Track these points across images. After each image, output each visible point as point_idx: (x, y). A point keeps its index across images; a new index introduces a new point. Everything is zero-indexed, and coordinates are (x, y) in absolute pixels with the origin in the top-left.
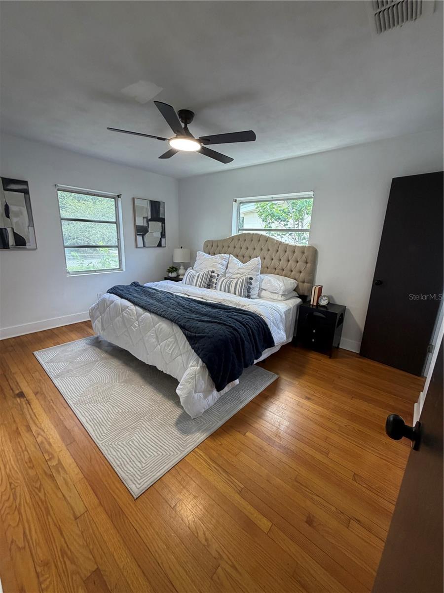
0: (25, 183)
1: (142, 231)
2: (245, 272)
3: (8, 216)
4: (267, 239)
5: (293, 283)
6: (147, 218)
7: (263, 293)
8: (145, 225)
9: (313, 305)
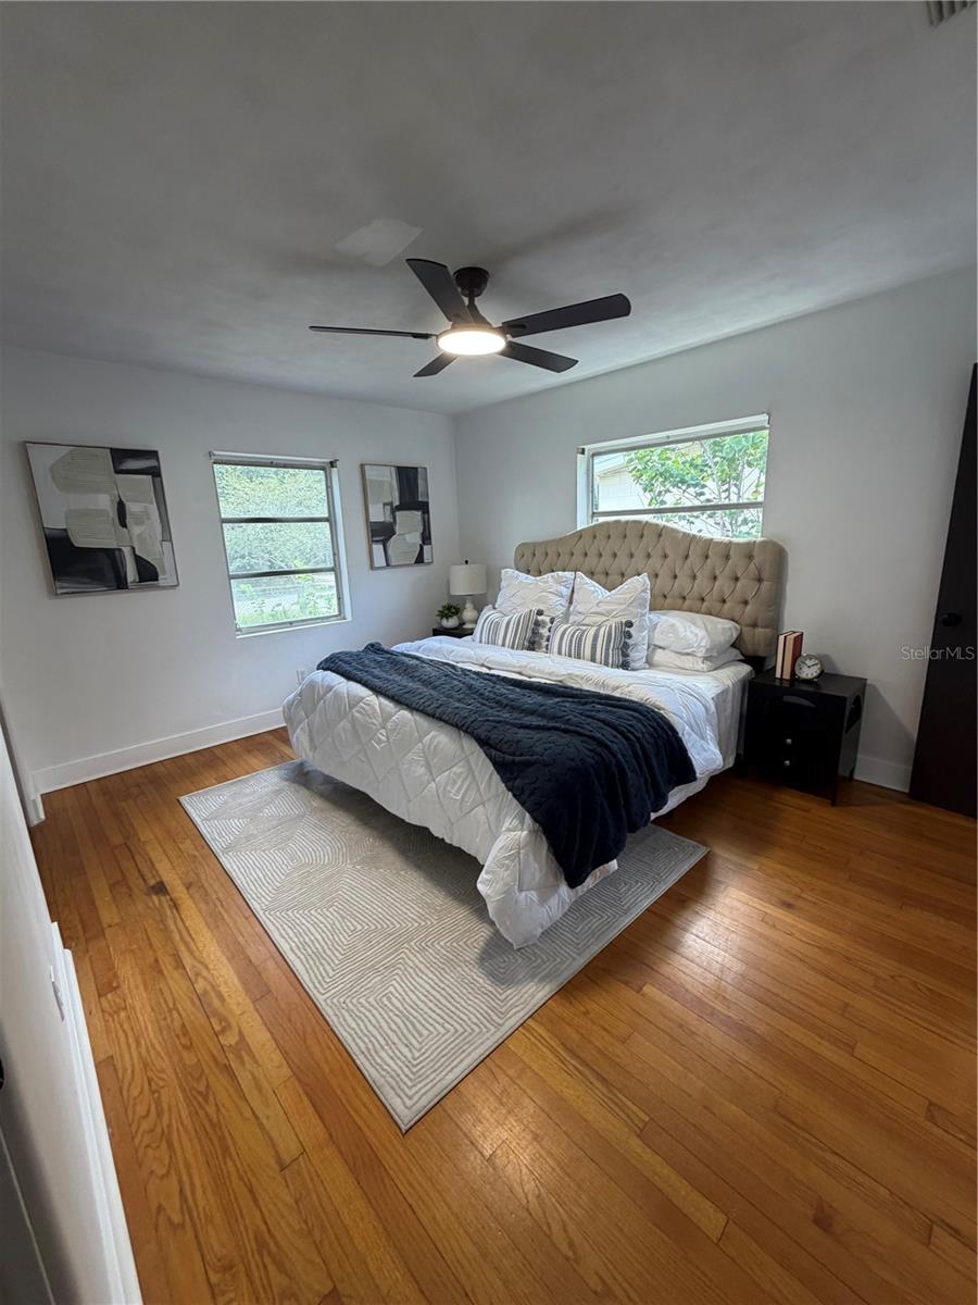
0: (153, 454)
1: (381, 533)
2: (614, 610)
3: (123, 524)
4: (660, 532)
5: (730, 629)
6: (391, 504)
7: (659, 656)
8: (389, 519)
9: (781, 679)
